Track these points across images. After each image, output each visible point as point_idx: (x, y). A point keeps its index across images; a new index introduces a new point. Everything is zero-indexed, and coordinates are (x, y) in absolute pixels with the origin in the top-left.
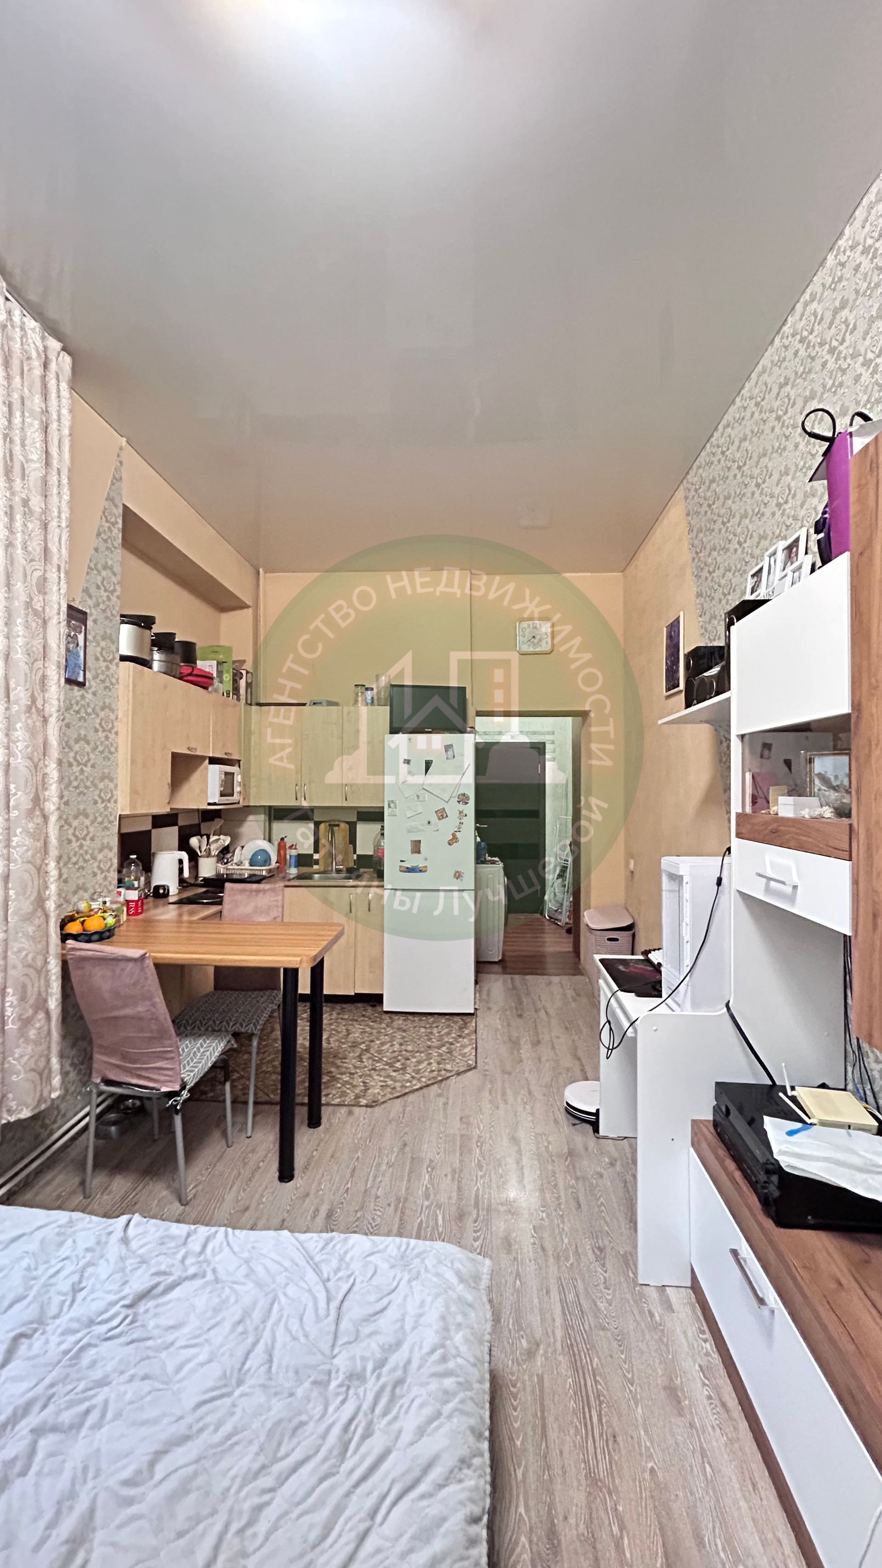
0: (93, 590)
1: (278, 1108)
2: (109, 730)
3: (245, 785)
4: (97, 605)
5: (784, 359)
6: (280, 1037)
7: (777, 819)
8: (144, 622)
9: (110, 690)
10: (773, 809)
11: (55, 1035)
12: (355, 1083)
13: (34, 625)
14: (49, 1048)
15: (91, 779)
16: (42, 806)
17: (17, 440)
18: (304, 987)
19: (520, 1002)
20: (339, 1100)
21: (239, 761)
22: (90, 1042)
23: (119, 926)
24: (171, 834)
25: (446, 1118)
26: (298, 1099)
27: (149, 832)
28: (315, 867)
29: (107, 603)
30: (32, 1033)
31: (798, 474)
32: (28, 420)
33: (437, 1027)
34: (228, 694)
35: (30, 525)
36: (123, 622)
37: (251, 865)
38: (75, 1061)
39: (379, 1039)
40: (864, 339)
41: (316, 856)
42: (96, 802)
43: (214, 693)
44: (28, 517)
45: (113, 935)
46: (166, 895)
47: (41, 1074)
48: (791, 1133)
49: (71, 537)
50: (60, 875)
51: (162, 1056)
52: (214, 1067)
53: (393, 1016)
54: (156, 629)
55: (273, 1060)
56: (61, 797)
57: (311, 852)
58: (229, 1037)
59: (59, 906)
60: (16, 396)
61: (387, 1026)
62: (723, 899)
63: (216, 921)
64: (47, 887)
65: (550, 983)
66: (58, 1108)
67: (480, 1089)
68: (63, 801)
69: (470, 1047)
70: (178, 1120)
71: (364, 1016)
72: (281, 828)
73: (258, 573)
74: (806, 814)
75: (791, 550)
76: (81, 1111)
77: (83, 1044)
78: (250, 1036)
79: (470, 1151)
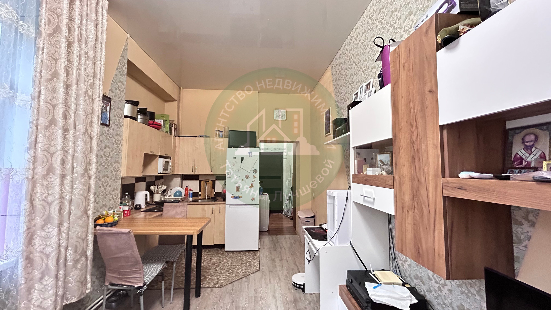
0: (114, 90)
1: (183, 290)
2: (119, 144)
3: (173, 166)
4: (115, 96)
5: (364, 24)
6: (184, 262)
7: (366, 175)
8: (135, 103)
9: (120, 128)
10: (365, 173)
11: (89, 266)
12: (214, 279)
13: (88, 101)
14: (86, 272)
15: (110, 162)
16: (88, 172)
17: (84, 29)
18: (195, 243)
19: (275, 246)
20: (207, 286)
21: (171, 157)
22: (105, 269)
23: (120, 220)
24: (143, 184)
25: (248, 290)
26: (192, 286)
27: (134, 184)
28: (200, 197)
29: (120, 95)
30: (79, 266)
31: (370, 61)
32: (88, 23)
33: (245, 256)
34: (167, 133)
35: (88, 62)
36: (126, 103)
37: (174, 197)
38: (98, 277)
39: (223, 262)
40: (390, 18)
41: (200, 193)
42: (112, 172)
43: (162, 132)
44: (87, 59)
45: (117, 224)
46: (140, 208)
47: (82, 283)
48: (375, 288)
49: (105, 69)
50: (95, 200)
51: (135, 272)
52: (158, 275)
53: (228, 252)
54: (140, 106)
55: (181, 272)
56: (97, 169)
57: (198, 191)
58: (164, 263)
59: (94, 213)
60: (84, 13)
61: (226, 256)
62: (348, 204)
63: (160, 218)
64: (89, 205)
65: (285, 238)
66: (89, 296)
67: (261, 278)
68: (98, 171)
69: (257, 263)
70: (142, 298)
71: (217, 253)
72: (187, 183)
73: (180, 88)
74: (377, 173)
75: (368, 86)
76: (100, 297)
77: (102, 269)
78: (173, 263)
79: (258, 302)
